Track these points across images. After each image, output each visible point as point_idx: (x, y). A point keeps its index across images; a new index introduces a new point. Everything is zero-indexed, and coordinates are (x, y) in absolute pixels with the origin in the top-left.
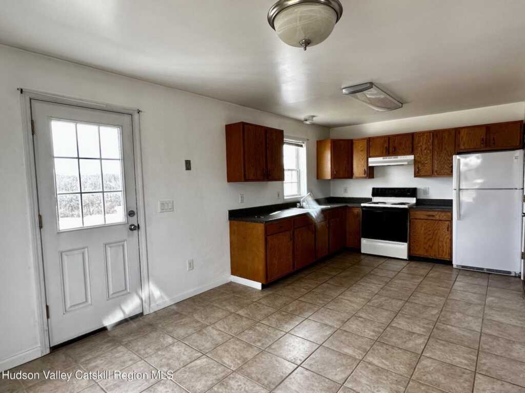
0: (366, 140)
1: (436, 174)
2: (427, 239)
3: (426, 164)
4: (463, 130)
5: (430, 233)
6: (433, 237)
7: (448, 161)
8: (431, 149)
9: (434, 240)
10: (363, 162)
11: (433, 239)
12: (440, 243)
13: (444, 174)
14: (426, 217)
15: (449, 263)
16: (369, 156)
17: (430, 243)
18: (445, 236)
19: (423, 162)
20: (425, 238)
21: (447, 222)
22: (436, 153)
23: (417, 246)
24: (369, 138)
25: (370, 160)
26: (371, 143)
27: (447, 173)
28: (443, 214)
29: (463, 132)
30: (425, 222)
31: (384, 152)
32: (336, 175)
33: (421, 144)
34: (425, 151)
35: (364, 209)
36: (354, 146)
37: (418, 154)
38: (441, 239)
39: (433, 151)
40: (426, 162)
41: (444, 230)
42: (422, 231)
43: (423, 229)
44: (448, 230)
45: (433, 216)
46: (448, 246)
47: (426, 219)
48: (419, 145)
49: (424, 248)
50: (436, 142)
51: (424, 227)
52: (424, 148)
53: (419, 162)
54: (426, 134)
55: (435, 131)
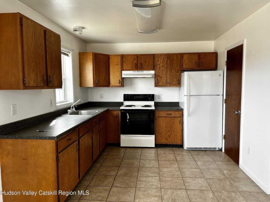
0: (120, 57)
1: (168, 84)
2: (167, 131)
3: (163, 77)
4: (185, 55)
5: (168, 126)
6: (170, 129)
7: (176, 76)
8: (166, 67)
9: (172, 132)
10: (118, 74)
11: (171, 130)
12: (175, 133)
13: (174, 85)
14: (166, 115)
15: (181, 146)
16: (123, 69)
17: (169, 134)
18: (178, 128)
19: (160, 76)
20: (166, 130)
21: (179, 118)
22: (168, 70)
23: (160, 136)
24: (123, 55)
25: (124, 72)
26: (124, 59)
27: (176, 84)
28: (177, 113)
29: (185, 57)
30: (166, 119)
31: (134, 67)
32: (98, 84)
33: (159, 62)
34: (162, 68)
35: (122, 111)
36: (111, 61)
37: (158, 70)
38: (176, 130)
39: (167, 68)
40: (162, 76)
41: (178, 124)
42: (164, 125)
43: (164, 123)
44: (180, 124)
45: (171, 114)
46: (180, 134)
47: (166, 117)
48: (158, 63)
49: (165, 137)
50: (168, 62)
51: (165, 122)
52: (161, 66)
53: (158, 76)
54: (162, 56)
55: (168, 54)
